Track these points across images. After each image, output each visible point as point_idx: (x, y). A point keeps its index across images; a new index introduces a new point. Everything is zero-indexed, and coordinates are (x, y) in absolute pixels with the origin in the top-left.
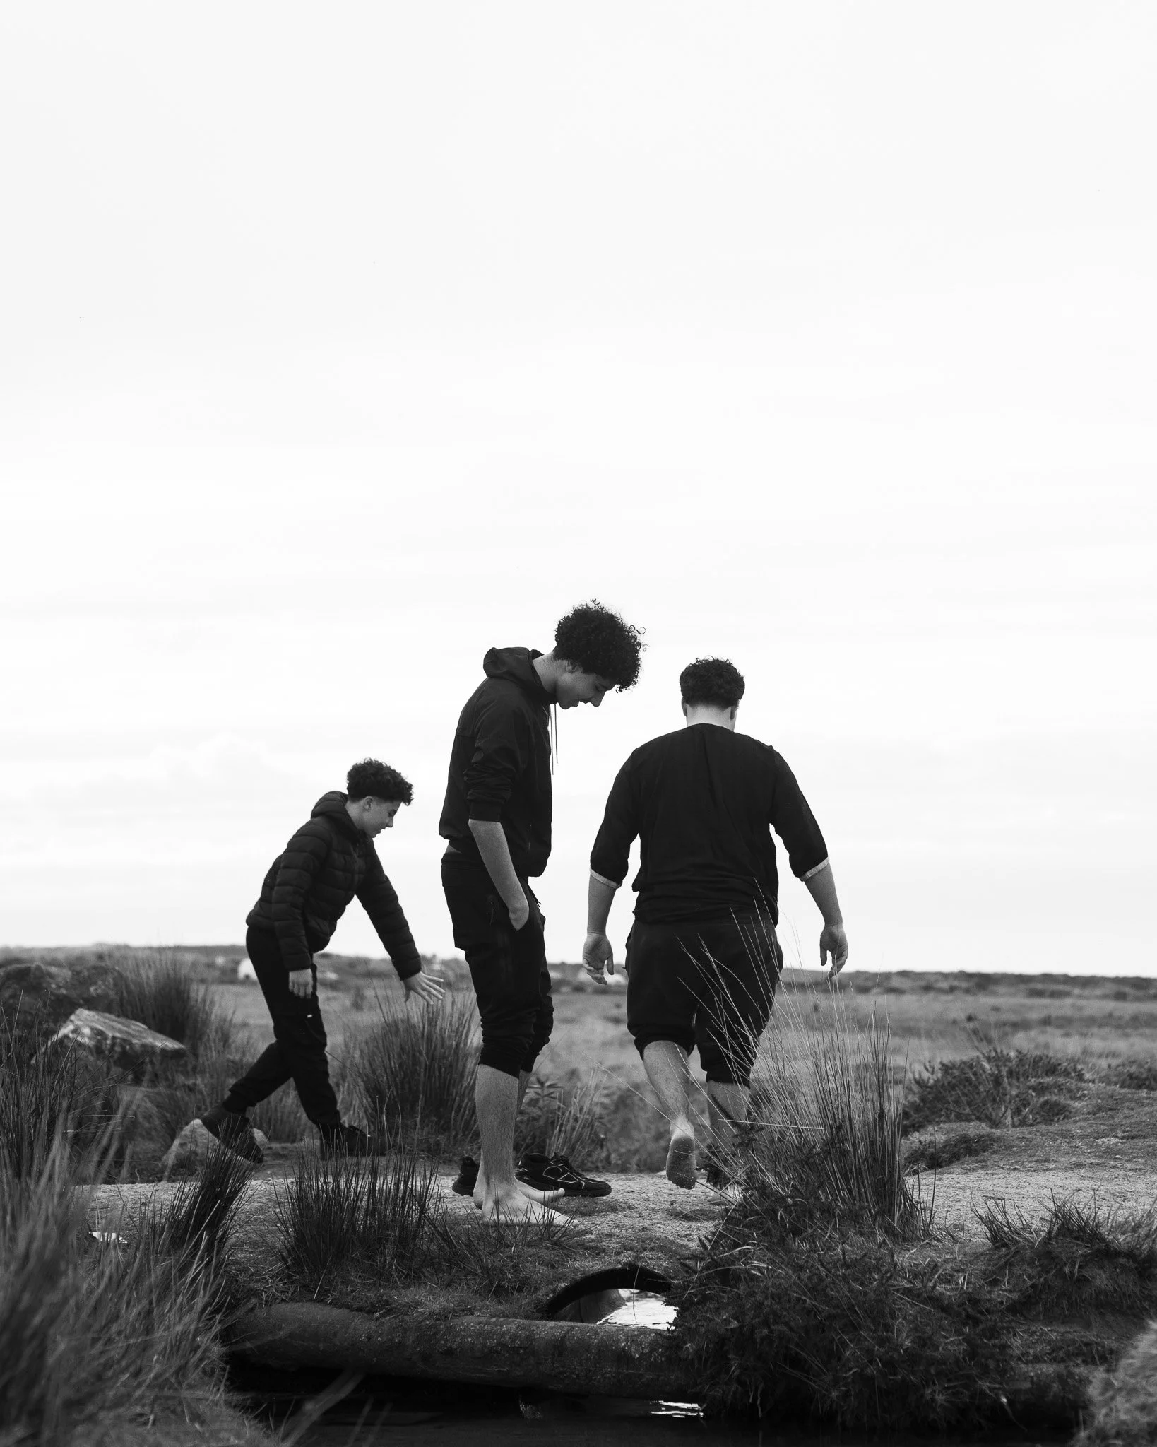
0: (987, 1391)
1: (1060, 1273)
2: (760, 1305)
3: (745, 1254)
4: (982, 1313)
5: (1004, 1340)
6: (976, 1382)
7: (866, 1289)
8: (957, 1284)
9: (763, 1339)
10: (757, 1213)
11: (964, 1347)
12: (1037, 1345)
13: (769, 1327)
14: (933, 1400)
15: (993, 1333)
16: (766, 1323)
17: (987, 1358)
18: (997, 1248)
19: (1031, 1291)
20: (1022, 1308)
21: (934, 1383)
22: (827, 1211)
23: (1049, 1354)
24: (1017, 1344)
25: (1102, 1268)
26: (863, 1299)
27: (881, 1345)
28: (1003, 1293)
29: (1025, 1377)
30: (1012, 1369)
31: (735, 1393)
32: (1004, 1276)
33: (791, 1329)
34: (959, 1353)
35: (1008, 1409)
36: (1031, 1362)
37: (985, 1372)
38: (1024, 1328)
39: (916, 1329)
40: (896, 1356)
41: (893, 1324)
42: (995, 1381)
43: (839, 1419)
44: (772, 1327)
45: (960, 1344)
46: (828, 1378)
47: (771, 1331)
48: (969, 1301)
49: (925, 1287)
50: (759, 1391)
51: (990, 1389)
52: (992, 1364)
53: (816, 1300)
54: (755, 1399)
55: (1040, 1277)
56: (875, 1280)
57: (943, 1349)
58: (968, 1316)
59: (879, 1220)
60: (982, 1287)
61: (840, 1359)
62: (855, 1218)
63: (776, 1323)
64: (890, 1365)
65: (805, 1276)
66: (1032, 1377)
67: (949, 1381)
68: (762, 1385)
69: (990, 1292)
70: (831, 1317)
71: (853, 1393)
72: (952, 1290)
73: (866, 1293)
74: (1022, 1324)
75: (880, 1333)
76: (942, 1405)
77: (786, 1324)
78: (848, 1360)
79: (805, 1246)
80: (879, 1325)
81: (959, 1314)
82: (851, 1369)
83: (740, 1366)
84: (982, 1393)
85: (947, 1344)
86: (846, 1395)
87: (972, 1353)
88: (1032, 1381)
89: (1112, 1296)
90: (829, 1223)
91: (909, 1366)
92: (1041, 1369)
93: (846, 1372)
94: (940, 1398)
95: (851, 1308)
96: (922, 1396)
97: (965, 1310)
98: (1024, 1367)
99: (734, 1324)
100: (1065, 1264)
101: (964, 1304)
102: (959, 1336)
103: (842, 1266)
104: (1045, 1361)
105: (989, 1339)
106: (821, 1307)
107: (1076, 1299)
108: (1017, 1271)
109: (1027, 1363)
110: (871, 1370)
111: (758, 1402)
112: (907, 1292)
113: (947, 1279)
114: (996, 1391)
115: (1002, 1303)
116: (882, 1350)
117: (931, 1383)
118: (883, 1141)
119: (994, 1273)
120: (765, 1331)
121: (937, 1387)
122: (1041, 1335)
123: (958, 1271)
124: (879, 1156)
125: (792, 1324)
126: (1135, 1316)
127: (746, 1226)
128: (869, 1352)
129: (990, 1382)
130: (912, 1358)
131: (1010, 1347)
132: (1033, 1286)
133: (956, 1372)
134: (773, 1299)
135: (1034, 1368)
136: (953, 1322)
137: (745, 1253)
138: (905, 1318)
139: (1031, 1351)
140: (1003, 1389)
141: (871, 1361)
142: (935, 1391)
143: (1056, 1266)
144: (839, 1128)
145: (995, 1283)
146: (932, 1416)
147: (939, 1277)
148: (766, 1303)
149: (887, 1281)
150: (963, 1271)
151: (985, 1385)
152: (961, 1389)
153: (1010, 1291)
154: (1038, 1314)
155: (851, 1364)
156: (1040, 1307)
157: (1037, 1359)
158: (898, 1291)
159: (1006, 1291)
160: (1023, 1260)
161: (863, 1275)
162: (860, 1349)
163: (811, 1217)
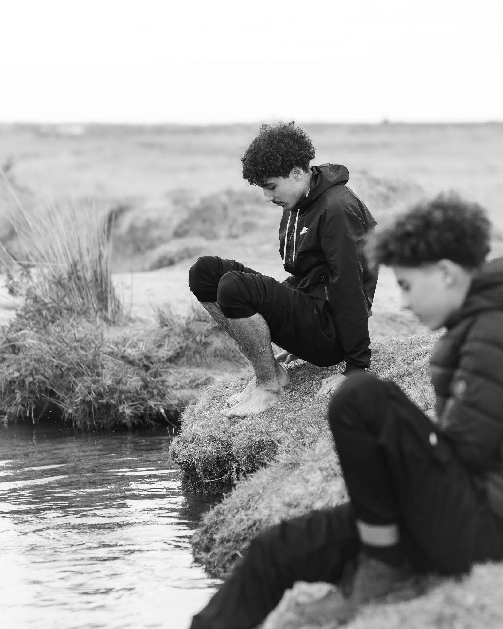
0: (153, 406)
1: (194, 340)
2: (28, 365)
3: (24, 336)
4: (152, 363)
5: (164, 377)
6: (147, 401)
7: (87, 354)
8: (139, 348)
9: (30, 383)
10: (32, 312)
11: (141, 383)
12: (182, 380)
13: (33, 376)
14: (124, 412)
15: (156, 375)
16: (31, 374)
17: (153, 388)
18: (162, 327)
19: (179, 350)
20: (173, 360)
21: (124, 403)
22: (70, 310)
23: (189, 384)
24: (171, 380)
25: (218, 336)
26: (85, 359)
27: (94, 384)
28: (165, 352)
29: (175, 398)
30: (168, 393)
31: (20, 410)
32: (165, 342)
33: (45, 377)
34: (138, 386)
35: (165, 415)
36: (179, 389)
37: (152, 396)
38: (175, 370)
39: (113, 375)
40: (102, 390)
41: (102, 372)
42: (157, 401)
43: (74, 425)
44: (35, 377)
45: (139, 381)
46: (68, 401)
47: (34, 379)
48: (145, 357)
49: (120, 351)
50: (32, 410)
51: (155, 405)
52: (155, 392)
53: (60, 360)
54: (30, 414)
55: (184, 342)
56: (92, 348)
57: (129, 384)
58: (145, 366)
59: (99, 313)
60: (152, 349)
61: (73, 392)
62: (84, 313)
63: (37, 374)
64: (100, 395)
65: (53, 347)
66: (179, 398)
67: (133, 401)
68: (33, 407)
69: (157, 352)
70: (68, 369)
71: (80, 410)
72: (136, 351)
73: (87, 356)
74: (174, 368)
75: (94, 377)
76: (128, 415)
77: (43, 375)
78: (78, 393)
79: (58, 329)
80: (94, 372)
81: (138, 365)
82: (78, 397)
83: (21, 396)
84: (150, 407)
85: (131, 382)
86: (76, 411)
87: (146, 386)
88: (179, 400)
89: (224, 351)
90: (71, 317)
91: (110, 394)
92: (184, 393)
93: (76, 399)
94: (128, 412)
95: (78, 365)
96: (118, 410)
97: (143, 362)
98: (174, 392)
99: (17, 374)
100: (197, 335)
101: (142, 359)
102: (138, 376)
103: (74, 341)
104: (186, 388)
105: (155, 378)
106: (63, 364)
107: (204, 354)
108: (172, 340)
109: (176, 389)
110: (89, 398)
111: (32, 415)
112: (111, 354)
113: (134, 346)
114: (158, 406)
115: (163, 357)
116: (95, 386)
117: (123, 403)
118: (101, 271)
119: (160, 341)
120: (31, 379)
121: (126, 405)
122: (185, 374)
123: (140, 341)
124: (99, 279)
125: (46, 374)
126: (237, 361)
127: (27, 319)
128: (88, 388)
129: (155, 401)
130: (112, 391)
131: (166, 381)
132: (181, 348)
133: (136, 397)
134: (35, 361)
135: (180, 392)
136: (135, 369)
137: (24, 334)
138: (108, 369)
139: (179, 383)
140: (162, 405)
141: (89, 393)
142: (124, 408)
143: (192, 337)
144: (76, 265)
145: (160, 346)
146: (124, 421)
147: (130, 345)
148: (31, 363)
149: (98, 349)
150: (143, 340)
151: (152, 403)
152: (139, 406)
153: (168, 351)
154: (183, 363)
155: (79, 395)
156: (185, 359)
157: (182, 387)
158: (105, 353)
159: (166, 350)
160: (175, 334)
161: (86, 345)
162: (84, 386)
163: (61, 313)
